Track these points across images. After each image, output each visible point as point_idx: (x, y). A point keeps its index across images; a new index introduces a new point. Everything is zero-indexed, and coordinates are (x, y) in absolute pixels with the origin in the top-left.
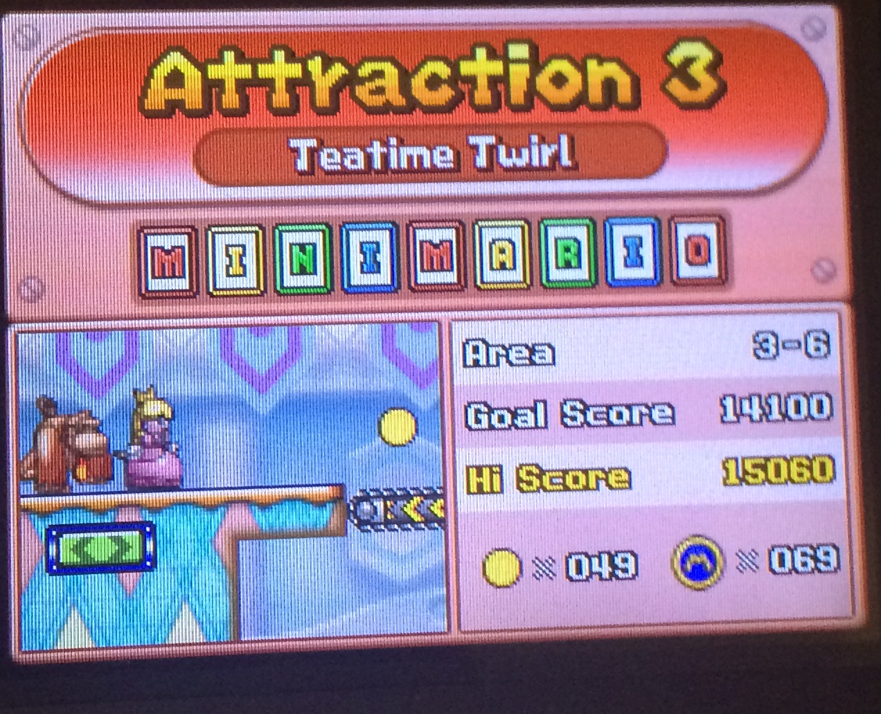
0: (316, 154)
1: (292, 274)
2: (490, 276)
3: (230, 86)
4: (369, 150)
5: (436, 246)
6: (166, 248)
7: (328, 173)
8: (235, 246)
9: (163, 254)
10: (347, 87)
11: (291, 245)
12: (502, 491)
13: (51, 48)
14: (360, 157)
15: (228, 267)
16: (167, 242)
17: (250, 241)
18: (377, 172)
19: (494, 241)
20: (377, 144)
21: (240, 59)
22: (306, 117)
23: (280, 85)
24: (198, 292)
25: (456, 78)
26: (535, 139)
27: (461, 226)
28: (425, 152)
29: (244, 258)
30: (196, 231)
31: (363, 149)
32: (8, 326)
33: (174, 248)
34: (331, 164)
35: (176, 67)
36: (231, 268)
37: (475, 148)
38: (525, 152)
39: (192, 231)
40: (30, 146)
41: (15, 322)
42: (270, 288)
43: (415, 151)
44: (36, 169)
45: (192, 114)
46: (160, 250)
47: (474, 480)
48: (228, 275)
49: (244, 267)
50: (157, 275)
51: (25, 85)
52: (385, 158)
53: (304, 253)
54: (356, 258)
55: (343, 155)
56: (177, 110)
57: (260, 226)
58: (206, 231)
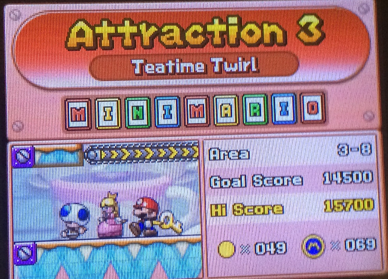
0: (143, 66)
1: (133, 119)
2: (220, 120)
3: (105, 36)
4: (167, 64)
5: (197, 107)
6: (77, 108)
7: (149, 75)
8: (108, 107)
9: (76, 111)
10: (157, 37)
11: (133, 107)
12: (226, 215)
13: (26, 20)
14: (163, 67)
15: (104, 117)
16: (78, 105)
17: (114, 105)
18: (171, 74)
19: (222, 104)
20: (170, 62)
21: (110, 24)
22: (139, 50)
23: (128, 36)
24: (91, 128)
25: (205, 33)
26: (240, 59)
27: (208, 98)
28: (192, 65)
29: (112, 112)
30: (91, 101)
31: (164, 64)
32: (8, 143)
33: (80, 108)
34: (150, 71)
35: (81, 28)
36: (106, 117)
37: (214, 63)
38: (236, 65)
39: (89, 100)
40: (17, 63)
41: (11, 141)
42: (123, 125)
43: (188, 65)
44: (20, 74)
45: (88, 49)
46: (74, 109)
47: (214, 211)
48: (105, 120)
49: (112, 116)
50: (73, 120)
51: (15, 36)
52: (174, 68)
53: (138, 110)
54: (161, 112)
55: (156, 67)
56: (82, 47)
57: (119, 98)
58: (95, 100)
